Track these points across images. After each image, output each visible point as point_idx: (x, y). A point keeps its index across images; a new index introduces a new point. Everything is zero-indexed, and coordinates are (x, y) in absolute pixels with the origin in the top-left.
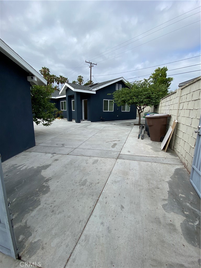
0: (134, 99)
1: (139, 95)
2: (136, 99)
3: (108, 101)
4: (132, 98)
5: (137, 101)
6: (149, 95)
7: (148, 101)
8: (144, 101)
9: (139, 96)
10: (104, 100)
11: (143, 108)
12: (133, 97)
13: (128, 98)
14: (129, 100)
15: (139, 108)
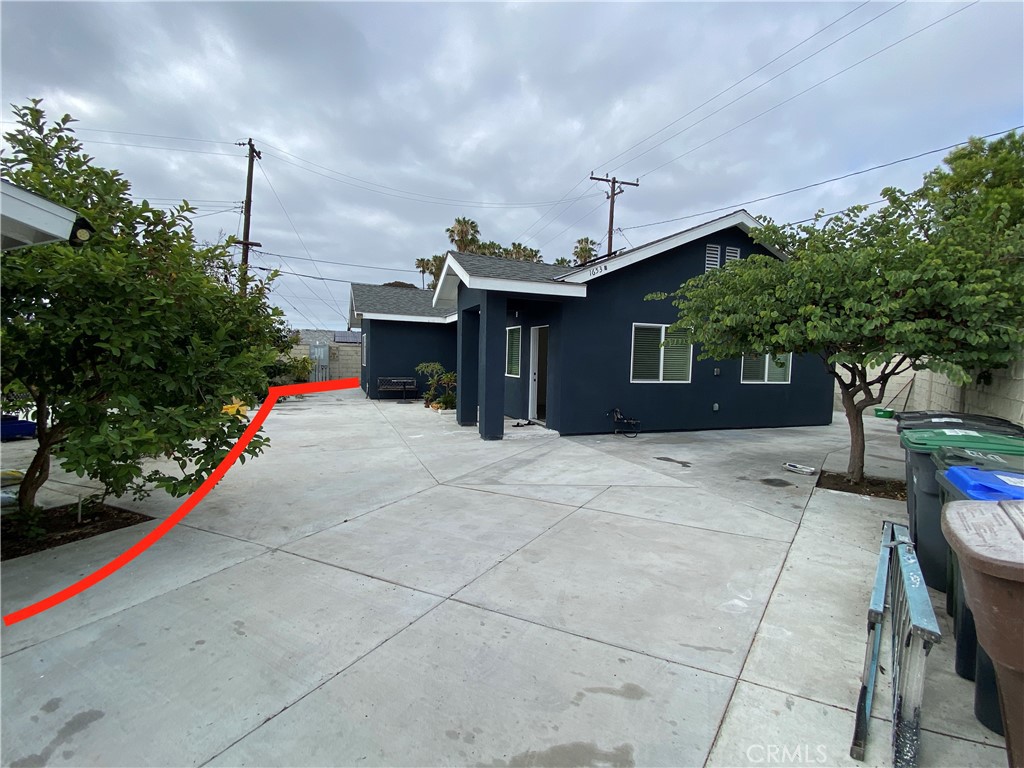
0: (807, 319)
1: (847, 295)
2: (822, 318)
3: (659, 329)
4: (795, 317)
5: (836, 337)
6: (933, 295)
7: (928, 331)
8: (891, 334)
9: (848, 304)
10: (637, 328)
11: (883, 379)
12: (801, 311)
13: (762, 313)
14: (773, 325)
15: (847, 377)
